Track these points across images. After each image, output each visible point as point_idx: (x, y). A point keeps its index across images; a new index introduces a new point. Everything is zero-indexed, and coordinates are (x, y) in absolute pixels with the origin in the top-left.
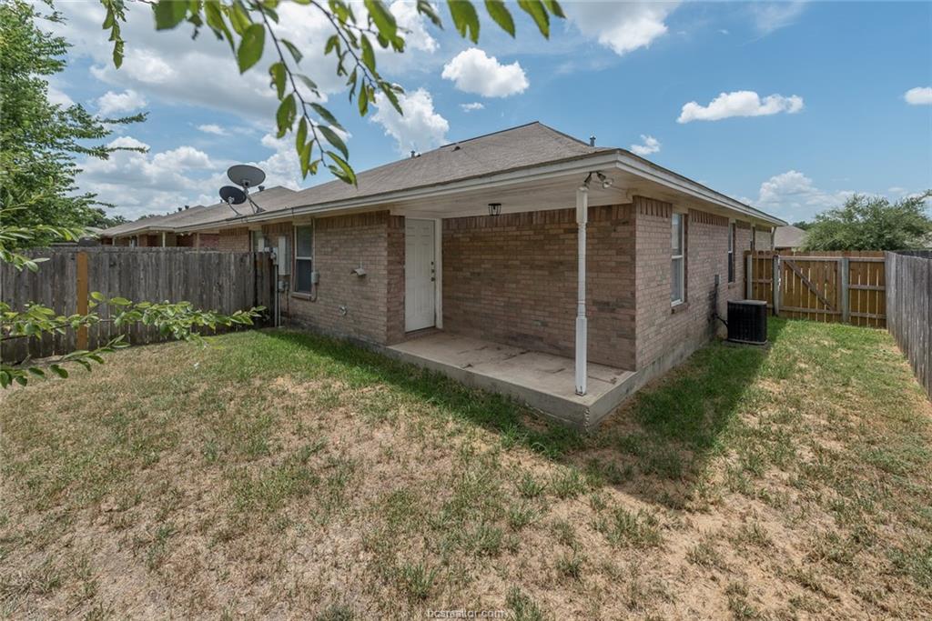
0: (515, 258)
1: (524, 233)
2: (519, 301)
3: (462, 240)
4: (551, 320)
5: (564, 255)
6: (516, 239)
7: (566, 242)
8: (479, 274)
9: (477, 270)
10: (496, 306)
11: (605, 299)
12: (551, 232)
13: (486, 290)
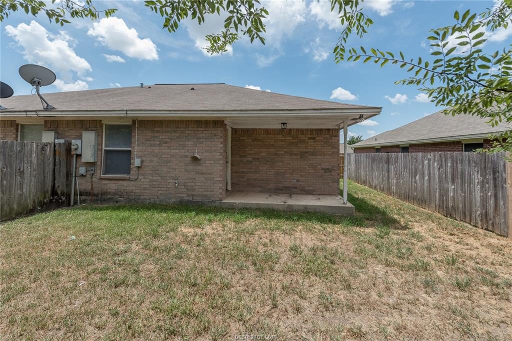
0: (281, 150)
1: (286, 138)
2: (284, 171)
3: (246, 140)
4: (301, 178)
5: (308, 148)
6: (282, 141)
7: (309, 143)
8: (258, 158)
9: (257, 157)
10: (269, 174)
11: (327, 167)
12: (301, 138)
13: (263, 167)
